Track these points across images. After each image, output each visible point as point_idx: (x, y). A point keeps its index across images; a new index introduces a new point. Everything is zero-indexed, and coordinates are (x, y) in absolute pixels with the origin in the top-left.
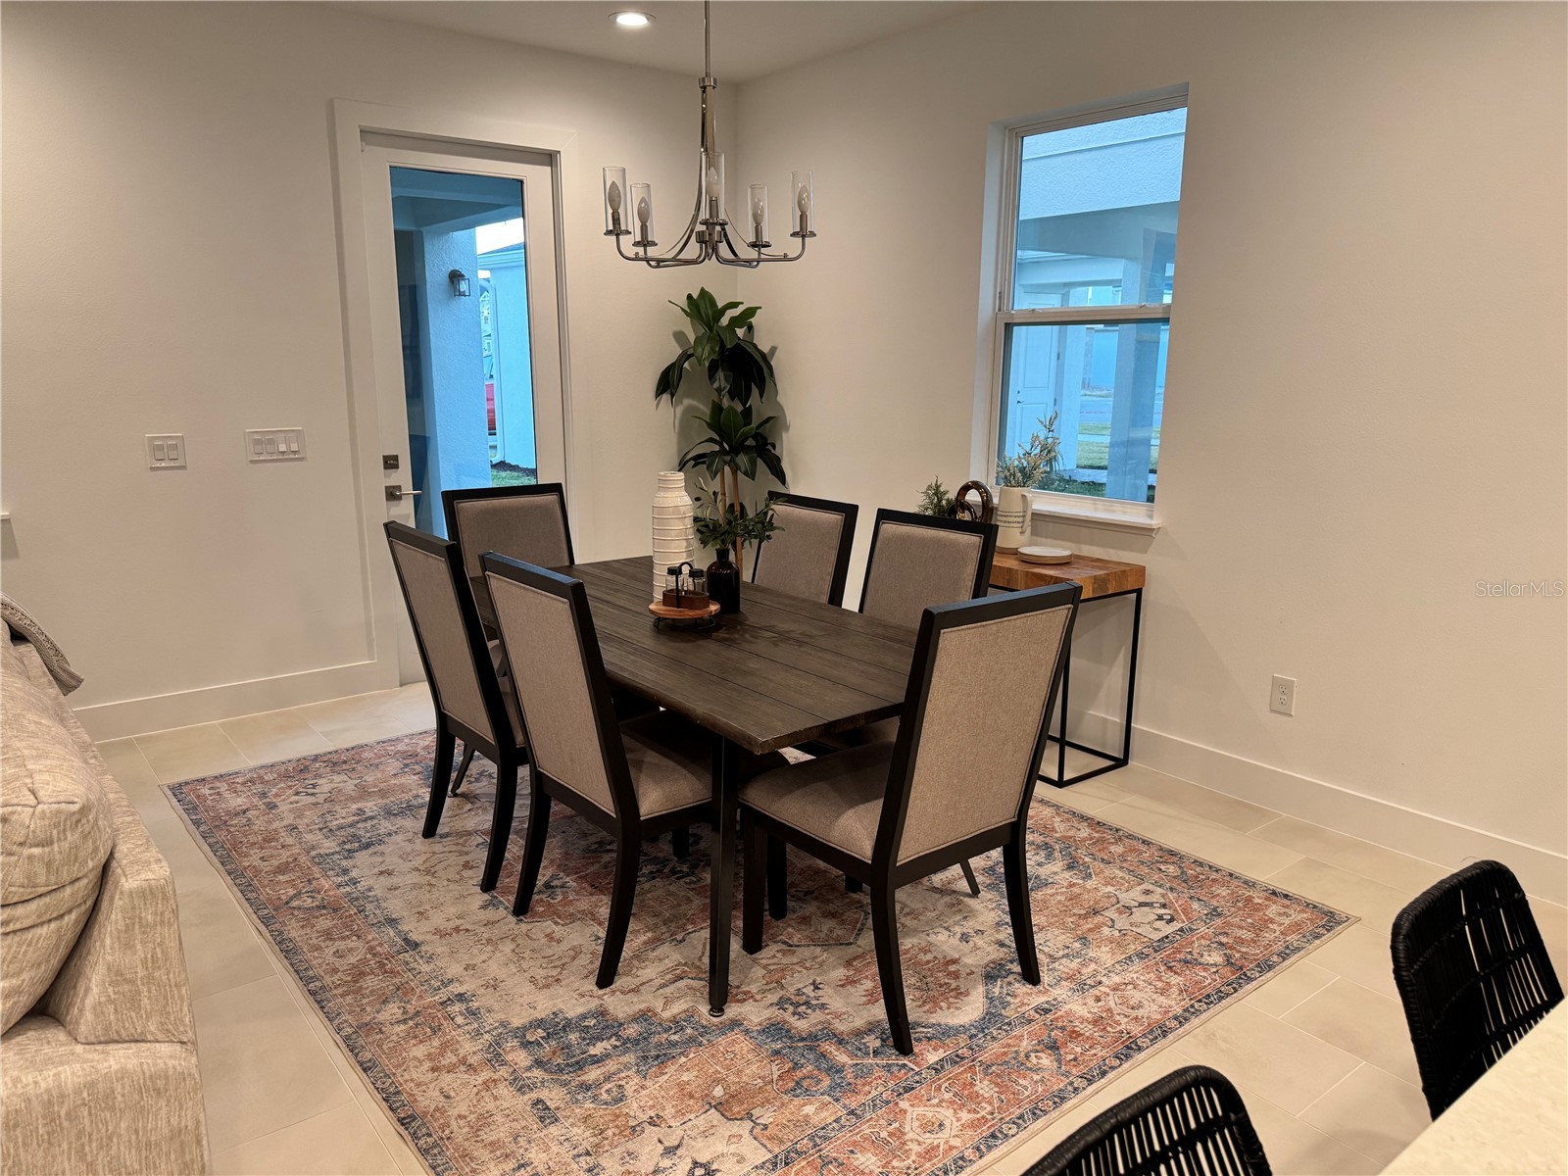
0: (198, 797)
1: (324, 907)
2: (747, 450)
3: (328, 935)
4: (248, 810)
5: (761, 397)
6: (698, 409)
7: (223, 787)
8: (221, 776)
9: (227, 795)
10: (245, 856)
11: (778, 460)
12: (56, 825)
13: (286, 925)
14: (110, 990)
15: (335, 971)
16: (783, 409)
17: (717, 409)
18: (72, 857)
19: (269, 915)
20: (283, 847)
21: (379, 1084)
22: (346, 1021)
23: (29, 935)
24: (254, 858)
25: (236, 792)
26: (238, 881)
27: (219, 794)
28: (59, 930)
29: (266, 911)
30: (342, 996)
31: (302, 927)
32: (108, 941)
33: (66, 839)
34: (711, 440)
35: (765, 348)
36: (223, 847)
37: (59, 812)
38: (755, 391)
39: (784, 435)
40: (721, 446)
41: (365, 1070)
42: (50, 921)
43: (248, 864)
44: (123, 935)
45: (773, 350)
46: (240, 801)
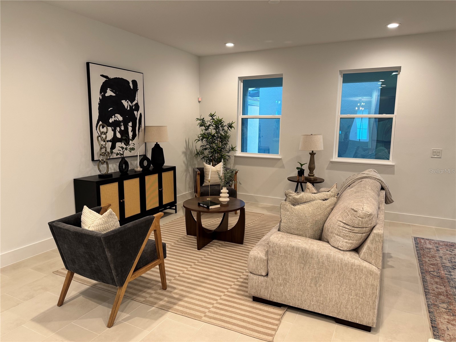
0: (420, 242)
1: (439, 277)
3: (436, 283)
4: (431, 249)
7: (427, 242)
8: (428, 239)
9: (428, 244)
10: (425, 258)
12: (365, 215)
13: (427, 276)
14: (367, 250)
15: (434, 290)
18: (366, 223)
19: (423, 272)
20: (436, 260)
21: (431, 317)
22: (430, 301)
23: (357, 234)
24: (427, 260)
25: (430, 244)
26: (420, 262)
27: (426, 243)
28: (362, 236)
29: (423, 271)
30: (432, 296)
31: (431, 278)
32: (369, 241)
33: (366, 219)
36: (420, 254)
37: (366, 213)
41: (429, 312)
42: (361, 233)
43: (424, 260)
44: (372, 241)
46: (430, 246)
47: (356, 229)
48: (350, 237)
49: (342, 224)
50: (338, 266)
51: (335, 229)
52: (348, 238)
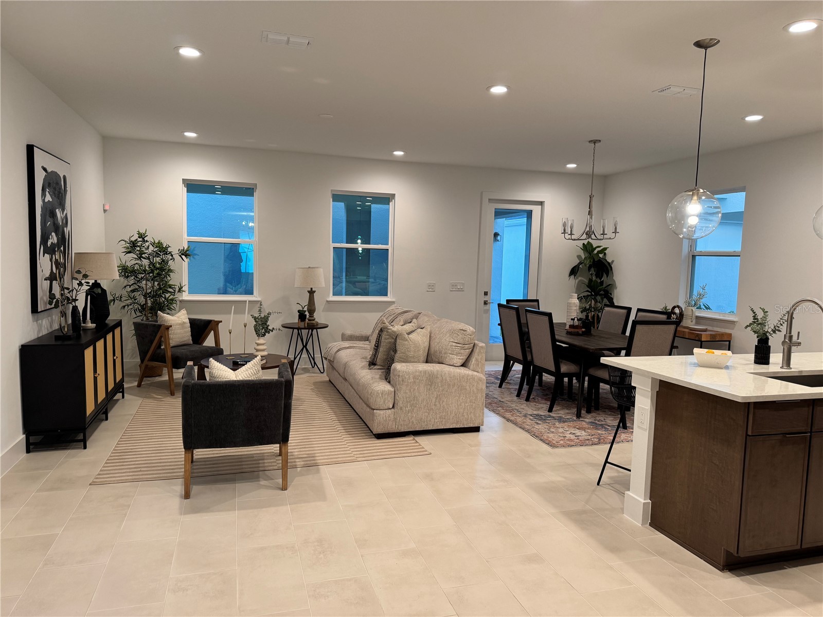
2: (601, 295)
5: (607, 277)
6: (583, 280)
11: (612, 299)
14: (474, 363)
16: (615, 281)
17: (590, 281)
23: (465, 350)
28: (469, 351)
33: (471, 337)
34: (588, 291)
35: (610, 261)
38: (605, 275)
39: (615, 290)
40: (591, 293)
45: (613, 261)
47: (466, 346)
48: (461, 353)
49: (454, 344)
50: (457, 379)
51: (449, 350)
52: (460, 355)
